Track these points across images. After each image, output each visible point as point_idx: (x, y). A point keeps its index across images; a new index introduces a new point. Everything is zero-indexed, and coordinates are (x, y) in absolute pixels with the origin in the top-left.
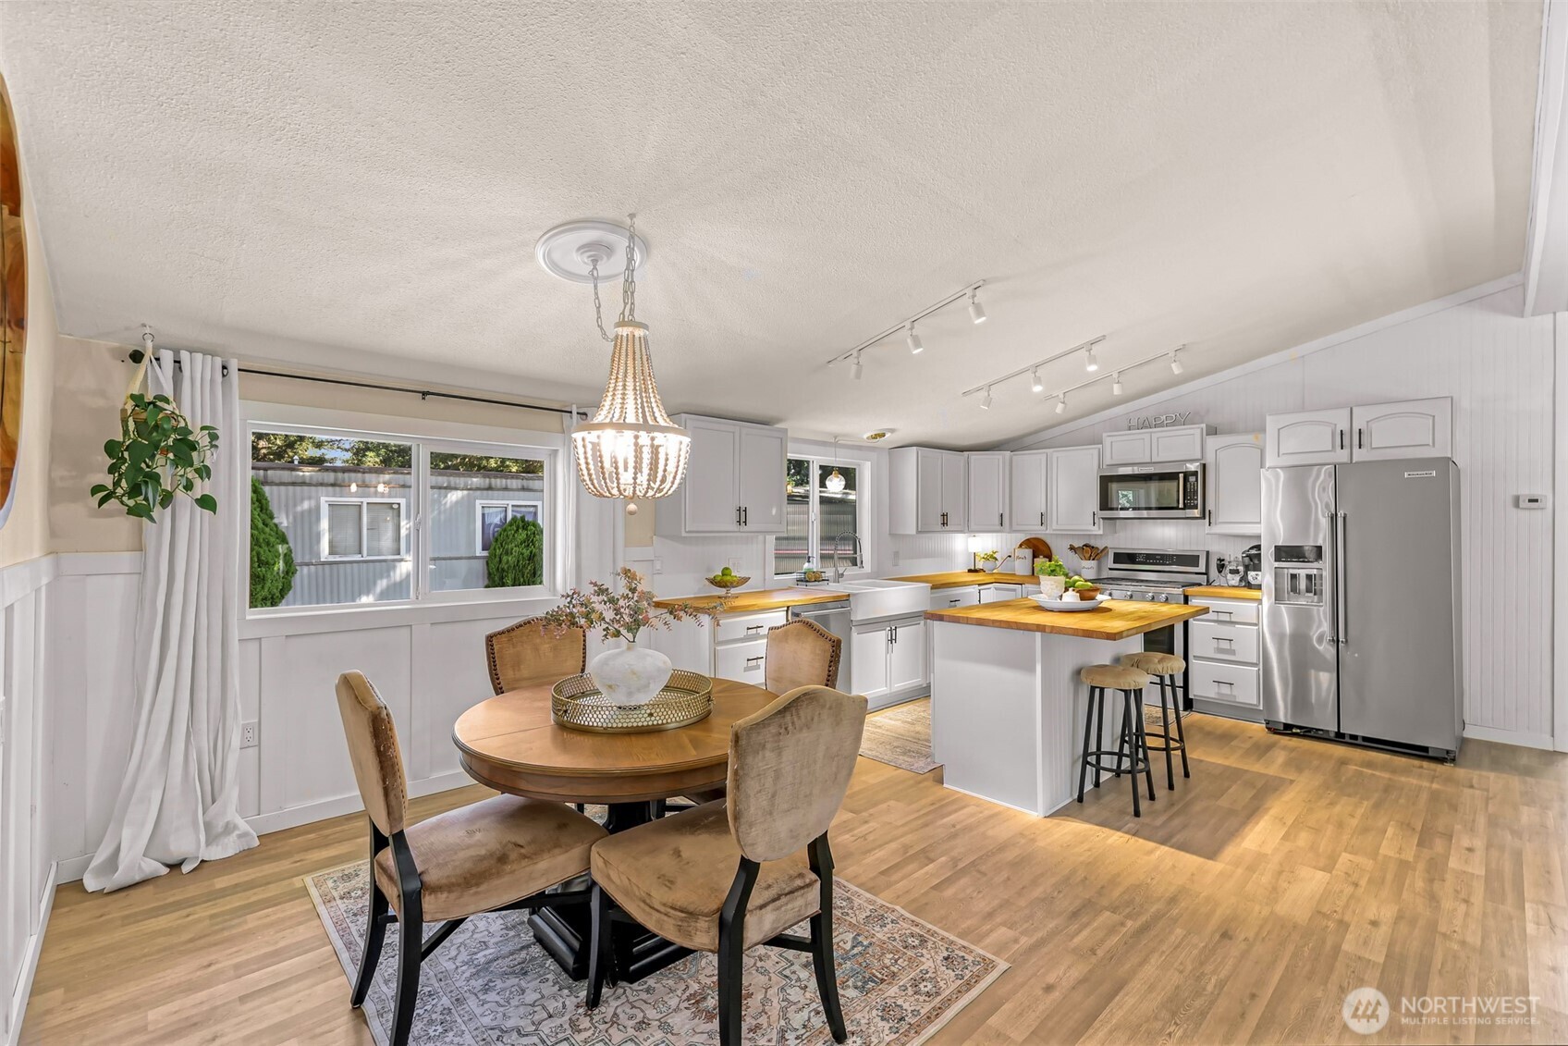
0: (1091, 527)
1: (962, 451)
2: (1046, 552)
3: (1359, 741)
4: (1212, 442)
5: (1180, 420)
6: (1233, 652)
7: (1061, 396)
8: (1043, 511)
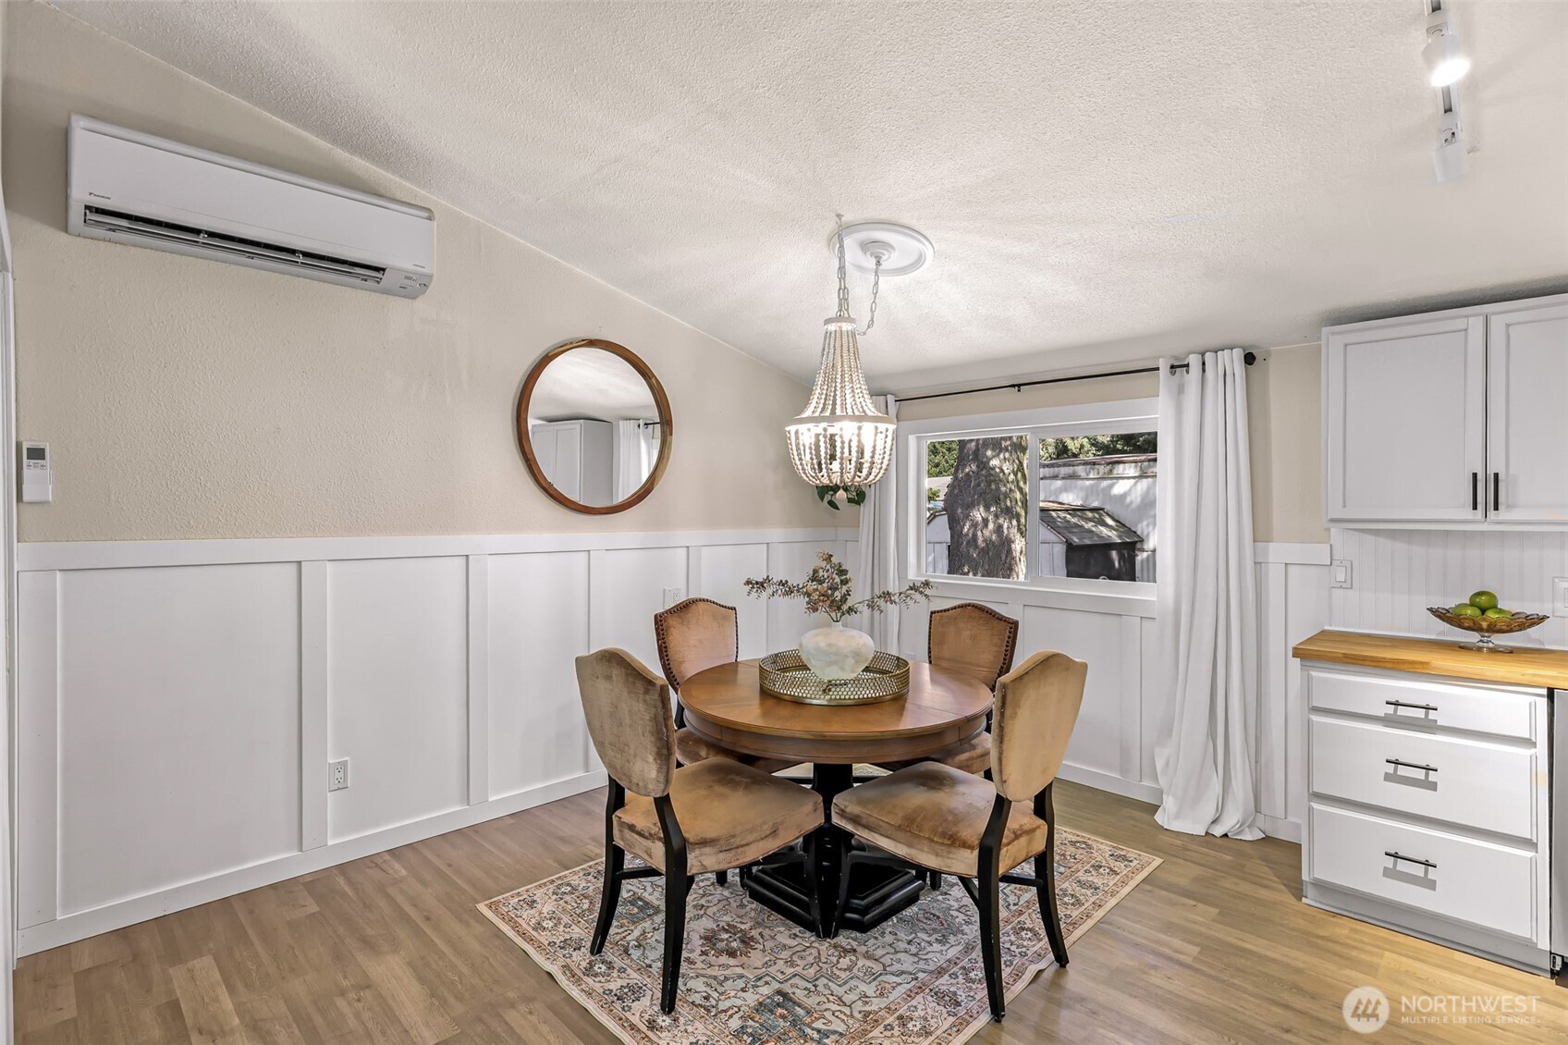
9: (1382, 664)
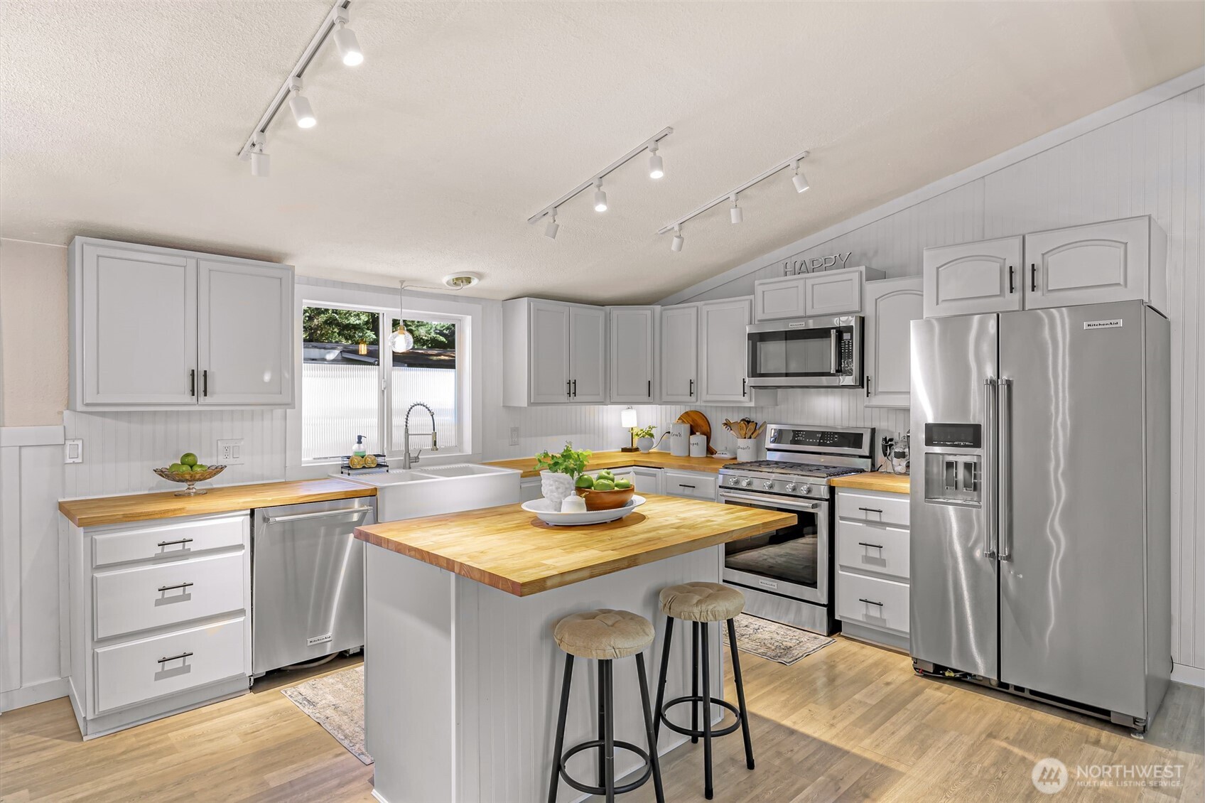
0: (741, 398)
1: (603, 306)
2: (705, 428)
3: (1027, 694)
4: (873, 288)
5: (842, 262)
6: (882, 563)
7: (676, 228)
8: (693, 378)
9: (153, 517)
